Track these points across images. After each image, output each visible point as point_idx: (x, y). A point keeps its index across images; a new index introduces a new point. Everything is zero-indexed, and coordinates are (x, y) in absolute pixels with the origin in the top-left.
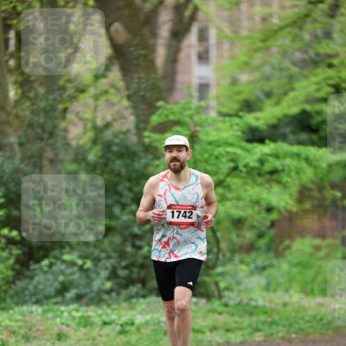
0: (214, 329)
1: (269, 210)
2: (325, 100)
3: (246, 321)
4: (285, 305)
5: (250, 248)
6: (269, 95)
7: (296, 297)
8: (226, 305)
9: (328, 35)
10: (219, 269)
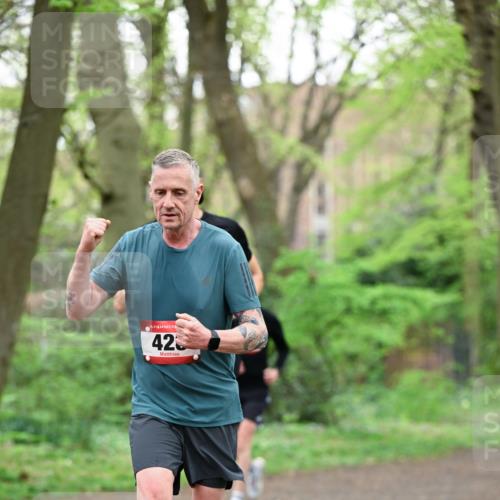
0: (330, 452)
1: (380, 345)
2: (430, 248)
3: (360, 445)
4: (394, 431)
5: (363, 380)
6: (379, 242)
7: (404, 424)
8: (341, 431)
9: (432, 189)
10: (336, 399)
